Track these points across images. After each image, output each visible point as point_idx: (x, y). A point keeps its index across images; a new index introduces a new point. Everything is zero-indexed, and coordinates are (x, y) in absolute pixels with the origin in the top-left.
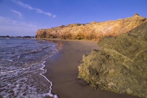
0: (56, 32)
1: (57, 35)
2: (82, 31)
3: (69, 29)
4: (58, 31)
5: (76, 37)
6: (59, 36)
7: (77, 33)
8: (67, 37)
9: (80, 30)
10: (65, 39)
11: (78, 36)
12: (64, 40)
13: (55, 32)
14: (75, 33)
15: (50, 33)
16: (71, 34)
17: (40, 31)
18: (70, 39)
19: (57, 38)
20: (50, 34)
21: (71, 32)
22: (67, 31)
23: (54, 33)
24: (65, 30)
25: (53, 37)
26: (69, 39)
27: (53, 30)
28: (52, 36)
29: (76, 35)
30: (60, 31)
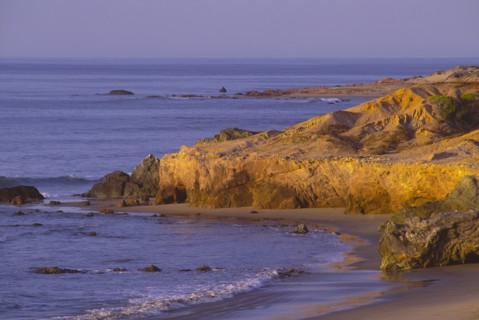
0: (312, 172)
1: (317, 191)
2: (428, 182)
3: (380, 170)
4: (324, 169)
5: (406, 203)
6: (325, 196)
7: (411, 189)
8: (370, 203)
9: (418, 176)
10: (363, 212)
11: (415, 198)
12: (360, 216)
13: (303, 173)
14: (402, 188)
15: (277, 179)
16: (389, 191)
17: (216, 169)
18: (384, 212)
19: (315, 206)
20: (274, 186)
21: (387, 184)
22: (372, 180)
23: (300, 178)
24: (364, 176)
25: (297, 199)
26: (379, 211)
27: (293, 163)
28: (287, 197)
29: (408, 198)
30: (333, 171)
